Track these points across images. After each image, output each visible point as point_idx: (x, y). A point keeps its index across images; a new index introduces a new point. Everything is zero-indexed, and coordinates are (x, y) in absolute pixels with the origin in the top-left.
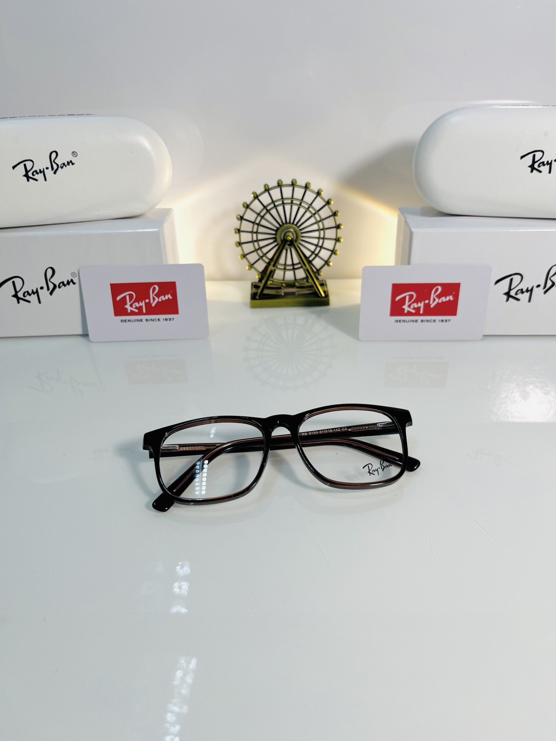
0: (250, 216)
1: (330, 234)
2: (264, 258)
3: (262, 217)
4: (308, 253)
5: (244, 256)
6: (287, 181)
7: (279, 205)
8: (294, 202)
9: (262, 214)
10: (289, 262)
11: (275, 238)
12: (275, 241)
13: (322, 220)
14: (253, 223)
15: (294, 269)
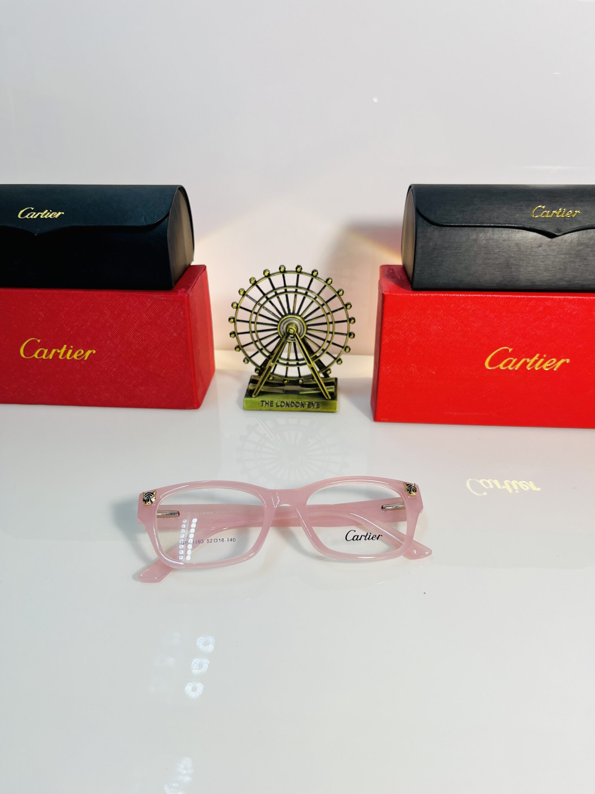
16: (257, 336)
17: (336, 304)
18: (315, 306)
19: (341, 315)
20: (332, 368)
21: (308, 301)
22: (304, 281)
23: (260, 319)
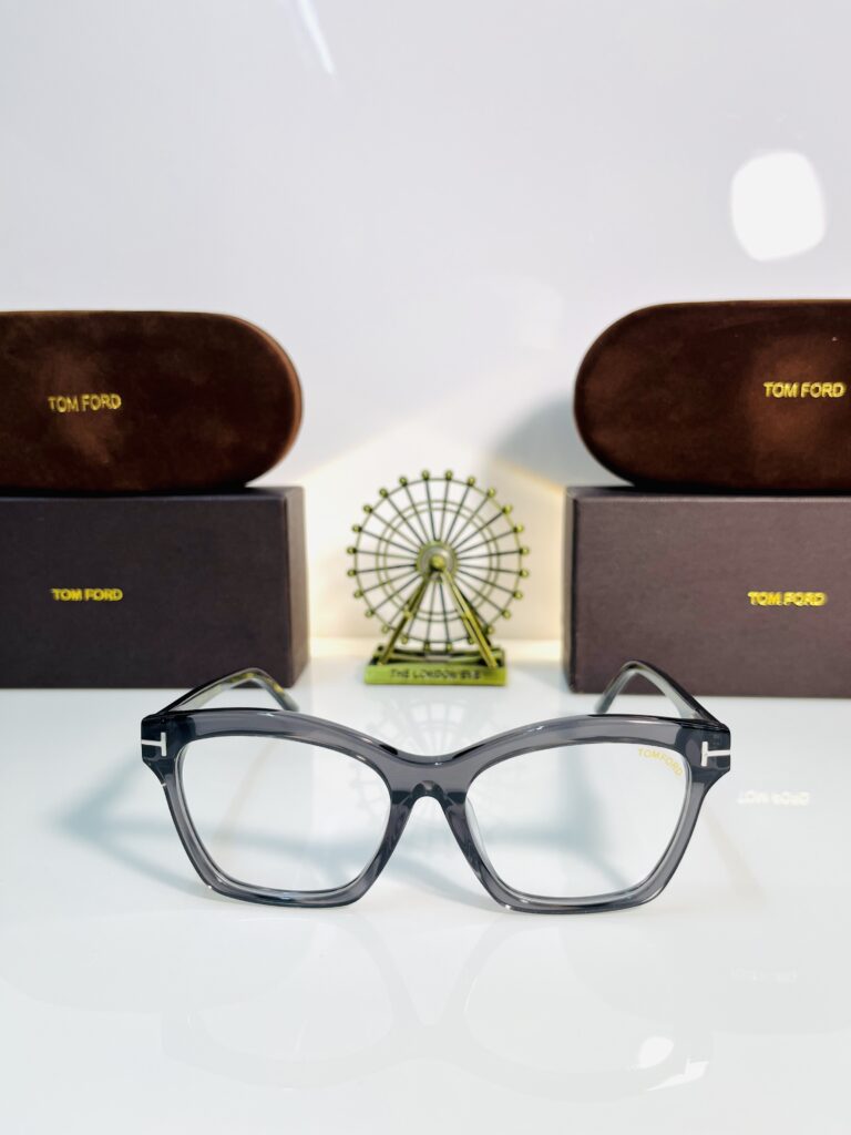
0: (374, 526)
1: (510, 562)
2: (396, 599)
3: (395, 530)
4: (470, 595)
5: (361, 594)
6: (437, 472)
7: (423, 511)
8: (449, 506)
9: (395, 524)
10: (438, 608)
11: (414, 566)
12: (416, 570)
13: (494, 539)
14: (381, 539)
15: (446, 621)
16: (386, 575)
17: (500, 526)
18: (471, 529)
19: (508, 544)
20: (496, 625)
21: (461, 521)
22: (456, 492)
23: (392, 550)
